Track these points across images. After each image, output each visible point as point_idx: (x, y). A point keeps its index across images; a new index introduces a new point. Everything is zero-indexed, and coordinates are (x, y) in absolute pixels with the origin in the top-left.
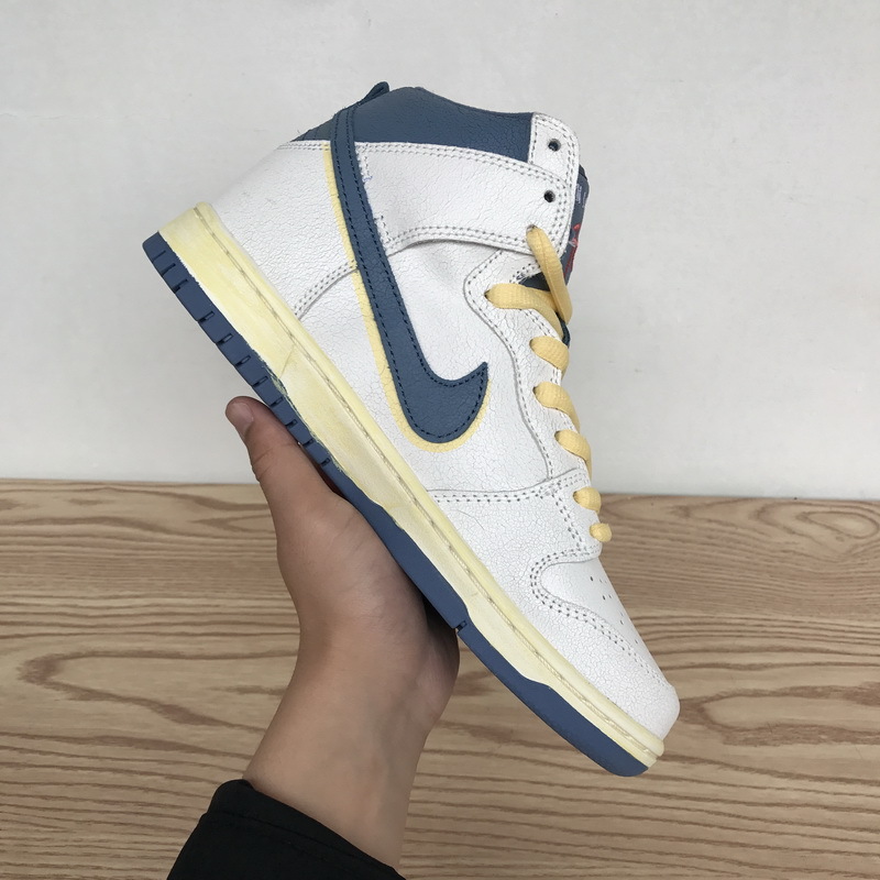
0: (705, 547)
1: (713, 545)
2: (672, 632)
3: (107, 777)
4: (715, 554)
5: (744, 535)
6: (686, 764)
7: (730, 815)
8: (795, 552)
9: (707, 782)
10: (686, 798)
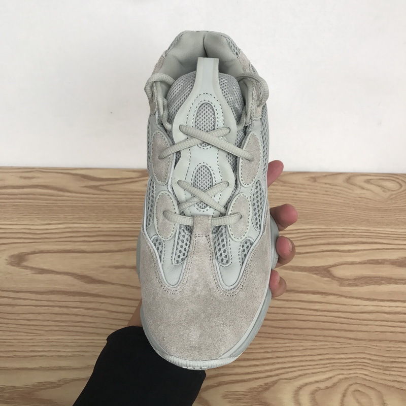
0: (325, 196)
1: (328, 195)
2: (312, 235)
3: (57, 310)
4: (330, 199)
5: (341, 190)
6: (324, 296)
7: (344, 318)
8: (365, 198)
9: (333, 304)
10: (325, 311)
